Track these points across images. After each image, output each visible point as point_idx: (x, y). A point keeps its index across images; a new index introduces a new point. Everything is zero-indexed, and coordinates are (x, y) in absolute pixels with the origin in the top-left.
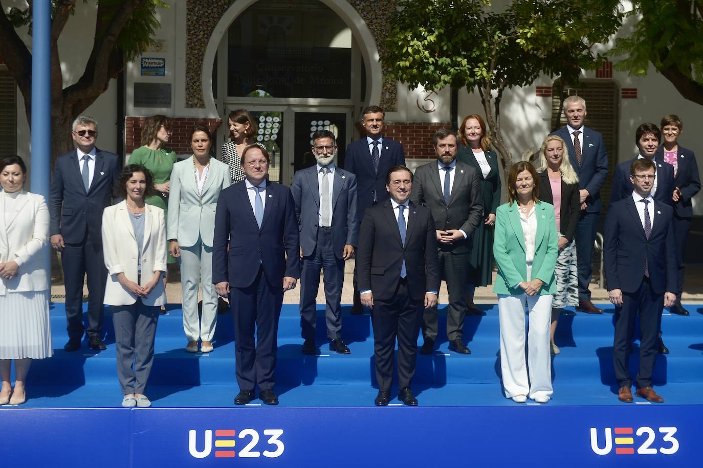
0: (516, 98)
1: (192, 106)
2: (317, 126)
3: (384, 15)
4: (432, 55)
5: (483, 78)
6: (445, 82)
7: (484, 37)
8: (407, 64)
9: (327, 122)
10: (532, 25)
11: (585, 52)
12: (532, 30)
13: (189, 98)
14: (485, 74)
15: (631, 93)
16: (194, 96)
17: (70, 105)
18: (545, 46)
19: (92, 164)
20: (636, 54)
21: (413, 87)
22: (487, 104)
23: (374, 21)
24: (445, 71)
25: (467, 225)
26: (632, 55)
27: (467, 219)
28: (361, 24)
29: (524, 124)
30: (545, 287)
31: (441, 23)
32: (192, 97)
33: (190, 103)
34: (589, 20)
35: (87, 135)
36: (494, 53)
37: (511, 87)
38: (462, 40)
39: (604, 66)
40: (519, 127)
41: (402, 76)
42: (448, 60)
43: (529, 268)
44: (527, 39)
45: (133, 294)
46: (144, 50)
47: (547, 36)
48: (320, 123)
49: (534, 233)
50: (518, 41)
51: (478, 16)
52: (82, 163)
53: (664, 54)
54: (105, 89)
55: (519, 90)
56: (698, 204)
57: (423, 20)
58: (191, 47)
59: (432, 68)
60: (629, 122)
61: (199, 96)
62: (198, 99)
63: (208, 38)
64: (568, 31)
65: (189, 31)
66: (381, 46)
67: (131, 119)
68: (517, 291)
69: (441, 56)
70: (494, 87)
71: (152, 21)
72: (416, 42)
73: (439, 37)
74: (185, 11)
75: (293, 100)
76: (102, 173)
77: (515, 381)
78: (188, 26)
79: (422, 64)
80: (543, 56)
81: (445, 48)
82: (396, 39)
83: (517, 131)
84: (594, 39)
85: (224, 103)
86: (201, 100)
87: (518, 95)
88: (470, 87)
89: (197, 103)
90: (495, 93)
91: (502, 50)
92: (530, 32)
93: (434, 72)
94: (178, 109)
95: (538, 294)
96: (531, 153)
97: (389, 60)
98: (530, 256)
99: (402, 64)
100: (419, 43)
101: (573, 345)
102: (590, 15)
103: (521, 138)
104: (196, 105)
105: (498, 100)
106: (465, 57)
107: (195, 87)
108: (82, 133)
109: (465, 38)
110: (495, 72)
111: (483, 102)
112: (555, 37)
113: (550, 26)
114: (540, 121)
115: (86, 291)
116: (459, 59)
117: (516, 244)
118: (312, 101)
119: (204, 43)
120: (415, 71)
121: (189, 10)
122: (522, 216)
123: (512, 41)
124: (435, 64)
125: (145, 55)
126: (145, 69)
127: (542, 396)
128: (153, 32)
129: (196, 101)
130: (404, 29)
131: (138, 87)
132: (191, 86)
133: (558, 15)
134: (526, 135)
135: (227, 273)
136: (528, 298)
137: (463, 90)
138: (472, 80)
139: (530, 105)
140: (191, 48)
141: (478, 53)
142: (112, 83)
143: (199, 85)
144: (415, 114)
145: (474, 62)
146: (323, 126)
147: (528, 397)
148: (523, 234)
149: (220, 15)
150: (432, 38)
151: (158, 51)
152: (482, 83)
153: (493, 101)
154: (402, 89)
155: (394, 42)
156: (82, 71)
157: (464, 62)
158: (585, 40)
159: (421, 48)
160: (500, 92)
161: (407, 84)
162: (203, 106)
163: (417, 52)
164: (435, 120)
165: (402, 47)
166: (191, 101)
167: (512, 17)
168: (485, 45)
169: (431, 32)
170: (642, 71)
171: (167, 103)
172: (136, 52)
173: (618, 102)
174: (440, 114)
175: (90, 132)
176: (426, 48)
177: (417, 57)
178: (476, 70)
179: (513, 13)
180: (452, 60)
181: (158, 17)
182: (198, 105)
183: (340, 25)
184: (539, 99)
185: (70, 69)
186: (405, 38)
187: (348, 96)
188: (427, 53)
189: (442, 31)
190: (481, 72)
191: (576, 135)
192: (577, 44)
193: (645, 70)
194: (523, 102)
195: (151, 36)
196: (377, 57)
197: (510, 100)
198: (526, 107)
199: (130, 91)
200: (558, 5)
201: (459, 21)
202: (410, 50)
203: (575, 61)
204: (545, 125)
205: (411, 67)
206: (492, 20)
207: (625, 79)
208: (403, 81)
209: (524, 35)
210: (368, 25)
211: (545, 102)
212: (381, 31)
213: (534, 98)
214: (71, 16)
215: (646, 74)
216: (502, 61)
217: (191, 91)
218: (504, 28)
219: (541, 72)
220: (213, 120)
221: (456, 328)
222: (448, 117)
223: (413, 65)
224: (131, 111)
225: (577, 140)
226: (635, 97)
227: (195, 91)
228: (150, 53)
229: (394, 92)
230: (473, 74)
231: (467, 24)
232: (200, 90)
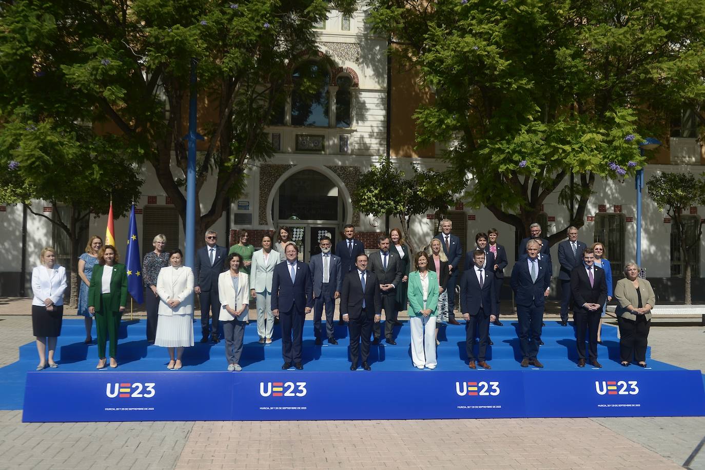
0: (417, 220)
1: (262, 224)
2: (321, 233)
3: (353, 180)
4: (377, 199)
5: (401, 210)
6: (383, 213)
7: (402, 191)
8: (365, 204)
9: (326, 231)
10: (425, 185)
11: (450, 198)
12: (425, 188)
13: (260, 220)
14: (402, 208)
15: (473, 218)
16: (263, 220)
17: (204, 224)
18: (431, 195)
19: (214, 253)
20: (475, 199)
21: (367, 215)
22: (403, 223)
23: (349, 183)
24: (383, 207)
25: (395, 281)
26: (473, 199)
27: (394, 279)
28: (342, 185)
29: (421, 233)
30: (433, 312)
31: (381, 184)
34: (452, 182)
35: (212, 238)
36: (406, 199)
37: (414, 215)
38: (391, 192)
39: (459, 204)
40: (419, 234)
41: (362, 210)
42: (385, 202)
43: (425, 303)
44: (422, 192)
45: (233, 315)
46: (240, 198)
47: (432, 190)
48: (323, 232)
49: (427, 287)
50: (418, 193)
51: (399, 181)
52: (209, 252)
53: (488, 199)
54: (221, 216)
55: (419, 216)
56: (506, 271)
57: (372, 183)
58: (261, 196)
59: (376, 206)
60: (472, 231)
63: (270, 192)
64: (442, 188)
65: (261, 188)
66: (352, 195)
67: (233, 230)
68: (419, 315)
69: (381, 200)
70: (406, 215)
71: (243, 184)
72: (369, 194)
73: (380, 191)
74: (259, 179)
75: (310, 221)
76: (219, 257)
77: (419, 359)
78: (261, 186)
79: (372, 204)
80: (430, 200)
81: (383, 196)
82: (359, 192)
83: (418, 236)
84: (454, 192)
86: (266, 221)
87: (418, 219)
88: (395, 215)
90: (407, 217)
91: (410, 197)
92: (424, 189)
93: (378, 207)
94: (255, 225)
95: (430, 316)
96: (425, 247)
97: (357, 201)
98: (425, 298)
99: (362, 204)
100: (370, 194)
101: (446, 340)
102: (452, 180)
103: (420, 239)
104: (264, 224)
105: (408, 221)
106: (392, 200)
108: (210, 238)
109: (392, 192)
110: (407, 207)
111: (401, 222)
112: (436, 191)
113: (433, 186)
114: (429, 231)
115: (211, 314)
116: (390, 202)
117: (418, 291)
118: (319, 222)
119: (267, 194)
120: (368, 207)
121: (261, 179)
122: (422, 278)
123: (415, 193)
124: (378, 204)
125: (240, 200)
126: (239, 207)
127: (432, 366)
128: (244, 189)
129: (264, 222)
130: (363, 187)
131: (236, 215)
132: (262, 215)
133: (437, 180)
134: (422, 238)
135: (278, 305)
136: (424, 318)
137: (392, 216)
138: (396, 211)
139: (423, 223)
140: (262, 197)
141: (399, 199)
142: (224, 213)
143: (265, 214)
144: (368, 227)
145: (397, 203)
146: (324, 233)
147: (425, 366)
148: (422, 287)
149: (276, 181)
150: (376, 192)
151: (246, 198)
152: (401, 213)
153: (406, 221)
154: (362, 216)
155: (358, 193)
156: (210, 208)
157: (392, 203)
158: (450, 192)
159: (371, 196)
160: (409, 217)
161: (364, 213)
162: (267, 224)
163: (370, 198)
164: (378, 231)
165: (362, 196)
166: (261, 222)
167: (415, 181)
168: (402, 195)
169: (376, 189)
170: (478, 207)
171: (250, 223)
172: (235, 199)
173: (466, 222)
174: (380, 228)
175: (213, 237)
176: (374, 196)
177: (369, 200)
178: (398, 206)
179: (415, 179)
180: (386, 202)
181: (246, 182)
183: (332, 185)
184: (428, 220)
185: (204, 207)
186: (364, 191)
187: (336, 219)
188: (374, 198)
189: (381, 188)
190: (400, 207)
191: (447, 238)
192: (446, 194)
193: (479, 206)
194: (420, 222)
195: (243, 191)
196: (350, 200)
197: (414, 221)
198: (422, 224)
199: (232, 217)
200: (437, 176)
201: (389, 183)
202: (366, 197)
203: (446, 202)
204: (431, 233)
205: (367, 205)
206: (406, 183)
207: (469, 211)
208: (363, 212)
209: (421, 190)
210: (346, 185)
211: (431, 222)
212: (352, 188)
213: (425, 220)
214: (205, 182)
215: (479, 208)
216: (410, 202)
217: (262, 217)
218: (411, 187)
219: (429, 207)
220: (272, 231)
221: (389, 332)
222: (384, 229)
224: (233, 227)
225: (447, 240)
226: (474, 219)
228: (242, 199)
229: (358, 217)
230: (396, 209)
231: (393, 185)
232: (266, 216)
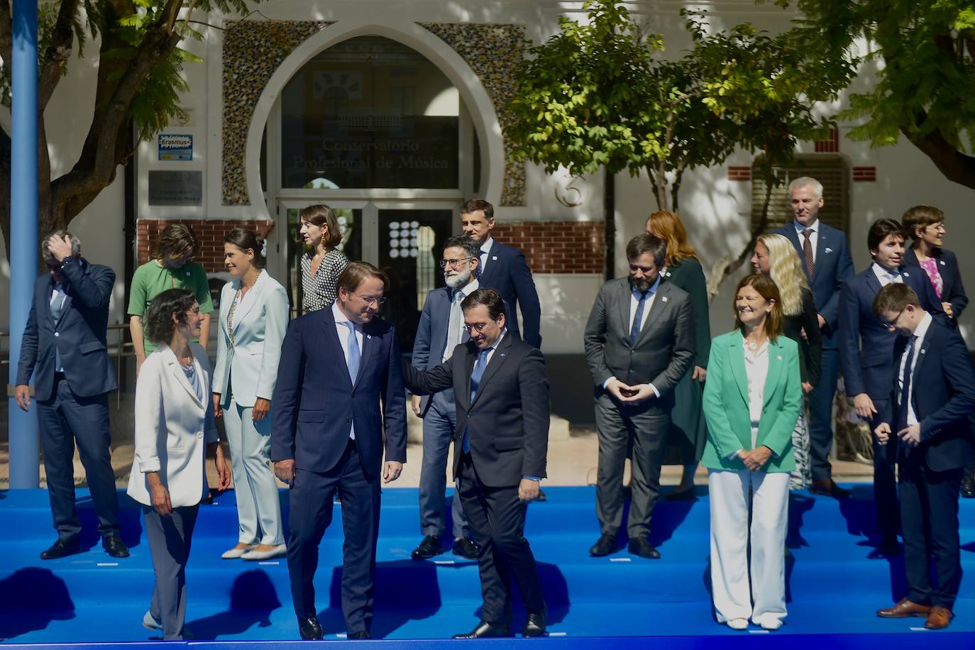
0: (700, 185)
1: (231, 203)
2: (400, 230)
3: (505, 67)
4: (580, 123)
5: (655, 155)
6: (599, 162)
7: (655, 95)
8: (544, 137)
9: (415, 224)
10: (725, 78)
11: (803, 114)
12: (727, 85)
13: (227, 192)
14: (657, 149)
15: (867, 174)
16: (234, 189)
17: (61, 204)
18: (744, 107)
20: (880, 115)
21: (550, 170)
22: (660, 192)
23: (492, 76)
24: (598, 146)
25: (661, 377)
26: (874, 116)
28: (473, 81)
29: (712, 223)
31: (592, 79)
32: (231, 189)
33: (229, 198)
34: (808, 68)
36: (669, 119)
37: (693, 167)
38: (623, 101)
39: (828, 135)
40: (706, 227)
41: (536, 154)
42: (603, 131)
43: (755, 430)
44: (718, 98)
46: (166, 124)
47: (746, 92)
48: (405, 225)
49: (763, 382)
50: (705, 101)
51: (646, 66)
53: (921, 118)
54: (111, 180)
55: (704, 172)
57: (565, 72)
58: (229, 118)
59: (579, 142)
60: (864, 217)
61: (242, 189)
62: (240, 192)
63: (254, 105)
64: (777, 85)
65: (226, 95)
66: (502, 112)
67: (145, 222)
69: (591, 125)
70: (669, 168)
71: (176, 82)
72: (555, 106)
73: (591, 98)
74: (220, 68)
75: (376, 192)
77: (731, 598)
78: (225, 88)
79: (565, 137)
80: (740, 122)
81: (599, 113)
82: (528, 102)
83: (702, 233)
84: (816, 95)
85: (277, 198)
86: (245, 194)
87: (704, 181)
88: (634, 167)
89: (239, 198)
90: (671, 176)
91: (681, 114)
92: (724, 87)
93: (583, 147)
94: (211, 207)
95: (764, 470)
96: (726, 264)
97: (518, 132)
98: (755, 414)
99: (537, 137)
100: (560, 106)
102: (809, 61)
103: (709, 243)
104: (237, 202)
105: (676, 187)
106: (628, 125)
107: (235, 176)
109: (627, 98)
110: (671, 146)
111: (655, 190)
112: (759, 94)
113: (752, 79)
114: (737, 218)
116: (619, 129)
117: (735, 395)
118: (405, 193)
119: (248, 113)
120: (555, 147)
121: (226, 65)
122: (748, 354)
123: (696, 101)
124: (584, 137)
125: (167, 130)
126: (165, 151)
127: (771, 621)
128: (176, 97)
129: (237, 195)
130: (539, 86)
131: (154, 176)
132: (231, 174)
133: (762, 62)
134: (717, 240)
136: (752, 475)
137: (623, 175)
138: (638, 158)
139: (720, 193)
140: (230, 120)
141: (646, 119)
142: (120, 170)
143: (241, 173)
144: (554, 211)
145: (640, 132)
146: (410, 229)
147: (750, 621)
149: (271, 71)
150: (579, 99)
151: (182, 125)
152: (653, 163)
153: (669, 187)
154: (534, 172)
155: (524, 105)
156: (76, 156)
157: (627, 132)
158: (802, 98)
159: (564, 114)
160: (679, 174)
161: (544, 166)
162: (247, 202)
163: (559, 119)
164: (583, 218)
165: (536, 112)
166: (229, 196)
167: (693, 66)
168: (657, 107)
169: (578, 90)
170: (891, 139)
171: (196, 199)
172: (154, 127)
173: (848, 186)
174: (591, 210)
176: (571, 113)
177: (558, 126)
178: (644, 143)
179: (695, 60)
180: (609, 130)
181: (183, 76)
182: (241, 202)
183: (439, 81)
184: (734, 185)
185: (59, 155)
186: (541, 100)
187: (454, 185)
188: (572, 121)
189: (594, 88)
190: (651, 146)
191: (807, 235)
192: (789, 104)
193: (895, 137)
194: (710, 190)
195: (175, 103)
196: (497, 129)
197: (692, 188)
198: (716, 197)
199: (143, 184)
200: (760, 48)
201: (617, 74)
202: (548, 117)
203: (786, 129)
204: (743, 223)
205: (550, 141)
206: (666, 71)
207: (858, 152)
208: (537, 161)
209: (714, 95)
210: (483, 82)
211: (743, 189)
212: (503, 90)
213: (725, 184)
214: (62, 77)
215: (896, 142)
216: (681, 130)
217: (231, 181)
218: (682, 83)
219: (737, 145)
220: (262, 223)
221: (640, 520)
222: (600, 213)
223: (552, 138)
224: (146, 211)
226: (873, 179)
227: (236, 182)
228: (172, 127)
229: (522, 178)
230: (639, 150)
231: (625, 78)
232: (243, 180)
